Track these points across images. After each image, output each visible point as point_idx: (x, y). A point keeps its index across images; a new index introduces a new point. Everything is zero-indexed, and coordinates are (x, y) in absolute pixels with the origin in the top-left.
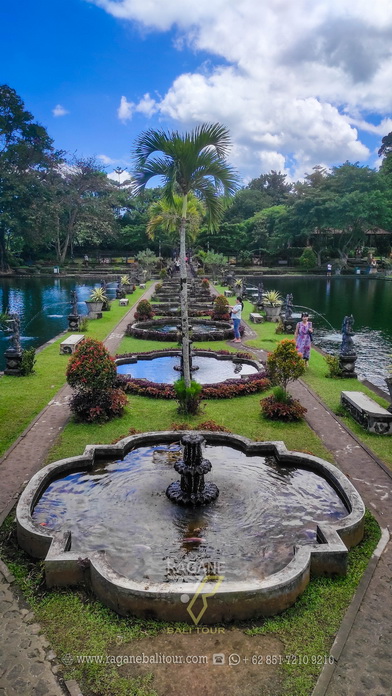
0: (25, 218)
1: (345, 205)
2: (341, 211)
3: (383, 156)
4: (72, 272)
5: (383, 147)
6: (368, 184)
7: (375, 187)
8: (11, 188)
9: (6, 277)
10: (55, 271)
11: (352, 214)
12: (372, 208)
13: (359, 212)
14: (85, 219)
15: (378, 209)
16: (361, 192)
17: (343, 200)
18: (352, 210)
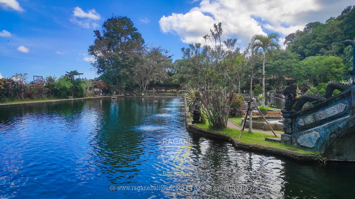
0: (133, 71)
1: (275, 66)
2: (273, 68)
3: (286, 45)
4: (150, 95)
5: (286, 41)
6: (285, 57)
7: (288, 58)
8: (128, 59)
9: (121, 97)
10: (143, 94)
11: (279, 70)
12: (288, 67)
13: (281, 69)
14: (156, 73)
15: (290, 67)
16: (282, 60)
17: (274, 63)
18: (278, 68)
